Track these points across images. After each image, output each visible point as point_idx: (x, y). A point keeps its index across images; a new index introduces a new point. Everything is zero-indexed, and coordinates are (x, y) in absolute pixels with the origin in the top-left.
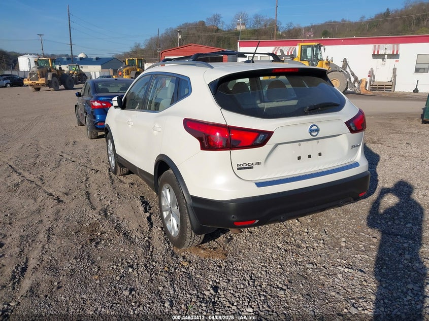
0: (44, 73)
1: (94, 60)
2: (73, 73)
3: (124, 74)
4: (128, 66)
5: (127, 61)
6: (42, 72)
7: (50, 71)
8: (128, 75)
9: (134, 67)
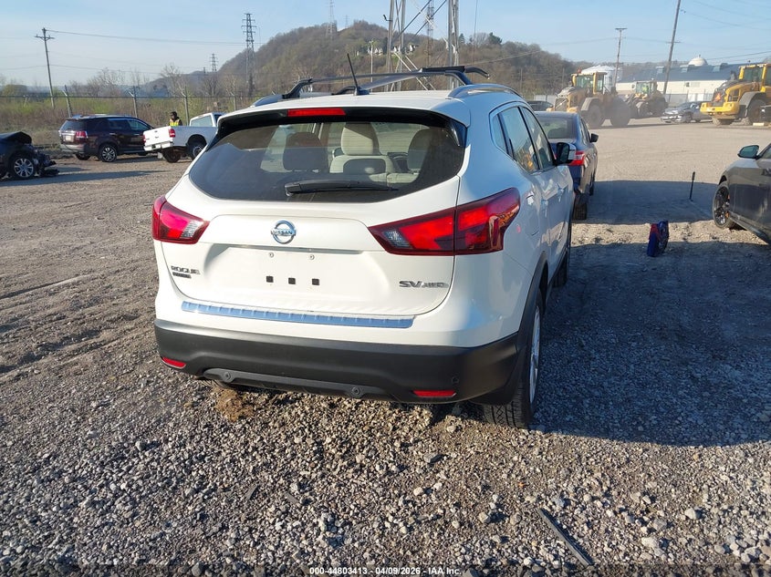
0: (579, 99)
1: (717, 69)
2: (640, 97)
3: (726, 98)
4: (741, 81)
5: (742, 71)
6: (576, 97)
7: (591, 95)
8: (735, 100)
9: (754, 83)
